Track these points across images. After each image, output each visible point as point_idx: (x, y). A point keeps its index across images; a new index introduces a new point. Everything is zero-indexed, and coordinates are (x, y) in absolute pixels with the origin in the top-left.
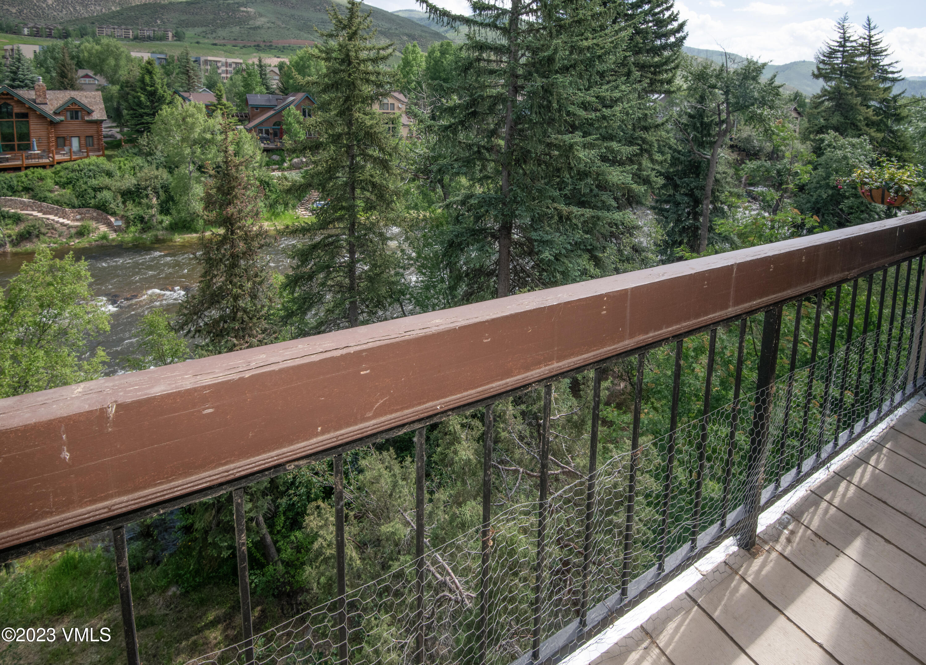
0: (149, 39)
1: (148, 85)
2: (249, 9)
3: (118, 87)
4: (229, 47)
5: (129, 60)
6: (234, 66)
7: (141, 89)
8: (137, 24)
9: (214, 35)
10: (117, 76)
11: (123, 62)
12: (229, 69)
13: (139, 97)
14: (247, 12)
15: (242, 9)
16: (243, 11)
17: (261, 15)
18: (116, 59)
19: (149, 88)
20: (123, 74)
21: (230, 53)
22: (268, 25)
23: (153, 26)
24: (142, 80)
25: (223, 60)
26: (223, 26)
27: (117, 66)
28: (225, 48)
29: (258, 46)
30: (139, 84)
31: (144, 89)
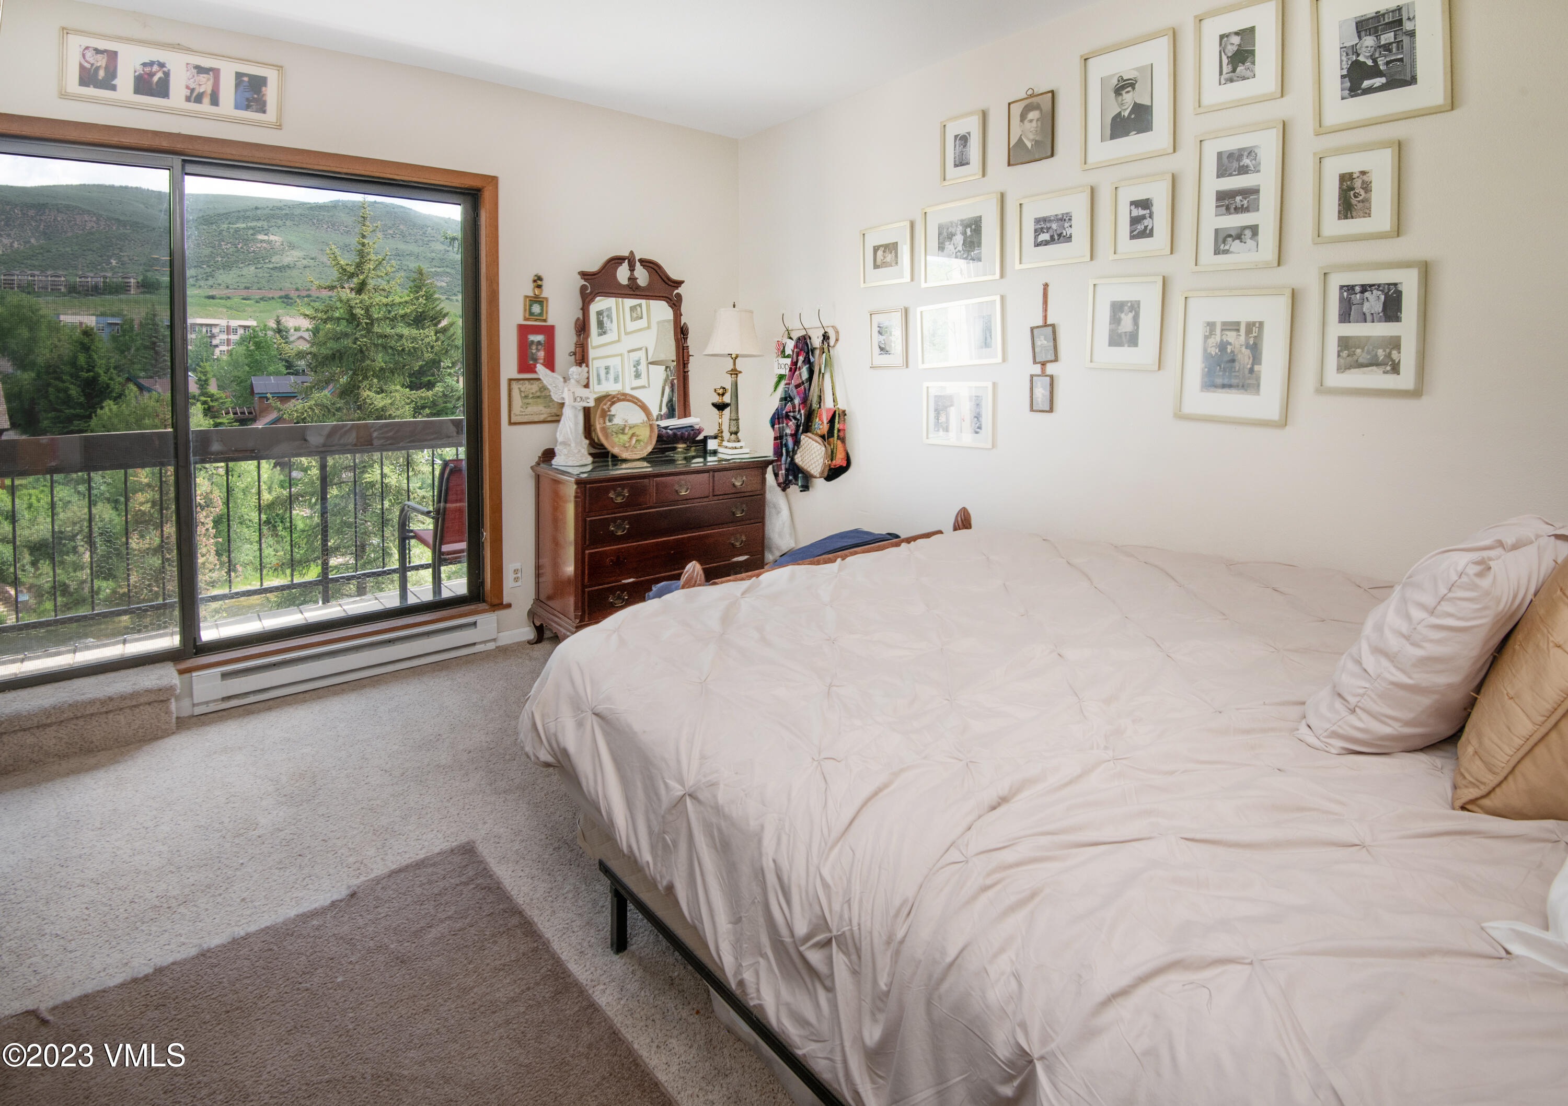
0: (96, 290)
1: (82, 369)
2: (272, 238)
3: (33, 375)
4: (237, 300)
5: (55, 328)
6: (241, 331)
7: (72, 376)
8: (76, 268)
9: (210, 282)
10: (32, 357)
11: (43, 333)
12: (232, 337)
13: (66, 390)
14: (269, 242)
15: (261, 237)
16: (262, 241)
17: (292, 246)
18: (31, 329)
19: (84, 375)
20: (43, 355)
21: (236, 311)
22: (305, 262)
23: (103, 270)
24: (73, 363)
25: (223, 323)
26: (227, 267)
27: (33, 340)
28: (229, 303)
29: (287, 297)
30: (67, 369)
31: (74, 376)
